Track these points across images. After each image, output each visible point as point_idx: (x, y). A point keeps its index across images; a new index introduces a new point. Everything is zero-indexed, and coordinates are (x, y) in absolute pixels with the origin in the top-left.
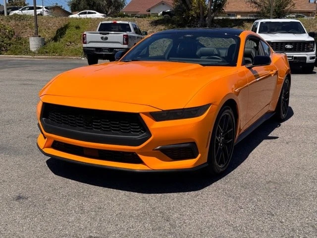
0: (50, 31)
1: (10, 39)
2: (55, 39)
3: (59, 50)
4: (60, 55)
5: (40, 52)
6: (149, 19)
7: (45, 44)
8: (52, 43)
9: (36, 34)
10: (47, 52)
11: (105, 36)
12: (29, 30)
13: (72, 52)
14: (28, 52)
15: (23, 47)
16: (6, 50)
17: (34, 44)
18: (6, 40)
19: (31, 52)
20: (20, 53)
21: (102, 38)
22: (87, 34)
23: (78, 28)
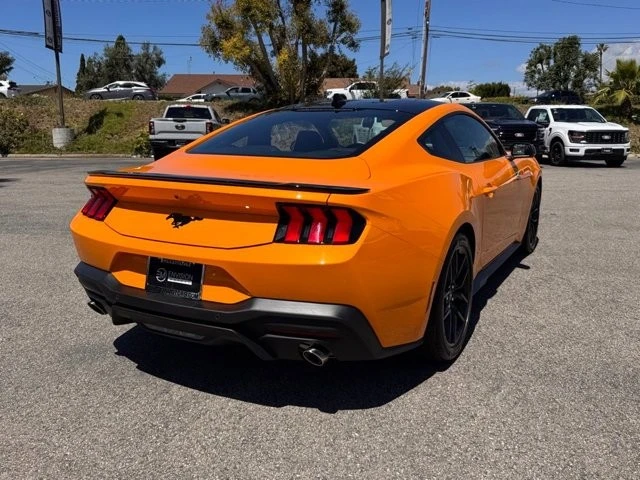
0: (80, 120)
1: (22, 132)
2: (90, 130)
3: (97, 146)
4: (98, 153)
5: (69, 149)
6: (220, 103)
7: (75, 138)
8: (86, 137)
9: (62, 124)
10: (79, 149)
11: (179, 124)
12: (47, 118)
13: (116, 148)
14: (51, 149)
15: (42, 143)
16: (18, 148)
17: (59, 137)
18: (17, 133)
19: (55, 149)
20: (39, 151)
21: (177, 127)
22: (156, 122)
23: (120, 115)
